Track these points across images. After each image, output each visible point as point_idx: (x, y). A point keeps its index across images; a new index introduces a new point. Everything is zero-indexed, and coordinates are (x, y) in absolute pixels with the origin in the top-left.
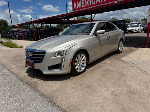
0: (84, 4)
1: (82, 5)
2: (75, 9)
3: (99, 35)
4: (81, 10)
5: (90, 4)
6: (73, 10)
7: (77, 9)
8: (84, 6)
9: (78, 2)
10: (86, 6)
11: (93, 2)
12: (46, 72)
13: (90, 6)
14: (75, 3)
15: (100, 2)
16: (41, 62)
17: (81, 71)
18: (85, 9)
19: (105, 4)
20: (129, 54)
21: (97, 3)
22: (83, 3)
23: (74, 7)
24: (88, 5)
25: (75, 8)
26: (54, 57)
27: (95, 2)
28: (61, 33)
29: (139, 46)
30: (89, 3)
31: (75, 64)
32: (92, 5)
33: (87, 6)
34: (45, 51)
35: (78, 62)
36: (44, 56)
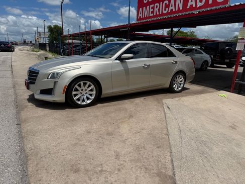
0: (153, 12)
1: (150, 13)
2: (140, 19)
3: (127, 61)
4: (147, 20)
5: (161, 13)
6: (138, 20)
7: (143, 19)
8: (152, 15)
9: (144, 8)
10: (155, 14)
11: (165, 10)
12: (38, 96)
13: (160, 15)
14: (141, 9)
15: (174, 10)
16: (34, 83)
17: (84, 103)
18: (153, 19)
19: (180, 14)
20: (186, 96)
21: (169, 11)
22: (151, 10)
23: (139, 15)
24: (158, 14)
25: (140, 17)
26: (46, 79)
27: (167, 9)
28: (89, 53)
29: (226, 88)
30: (159, 10)
31: (74, 93)
32: (163, 14)
33: (157, 16)
34: (39, 71)
35: (82, 92)
36: (36, 76)
